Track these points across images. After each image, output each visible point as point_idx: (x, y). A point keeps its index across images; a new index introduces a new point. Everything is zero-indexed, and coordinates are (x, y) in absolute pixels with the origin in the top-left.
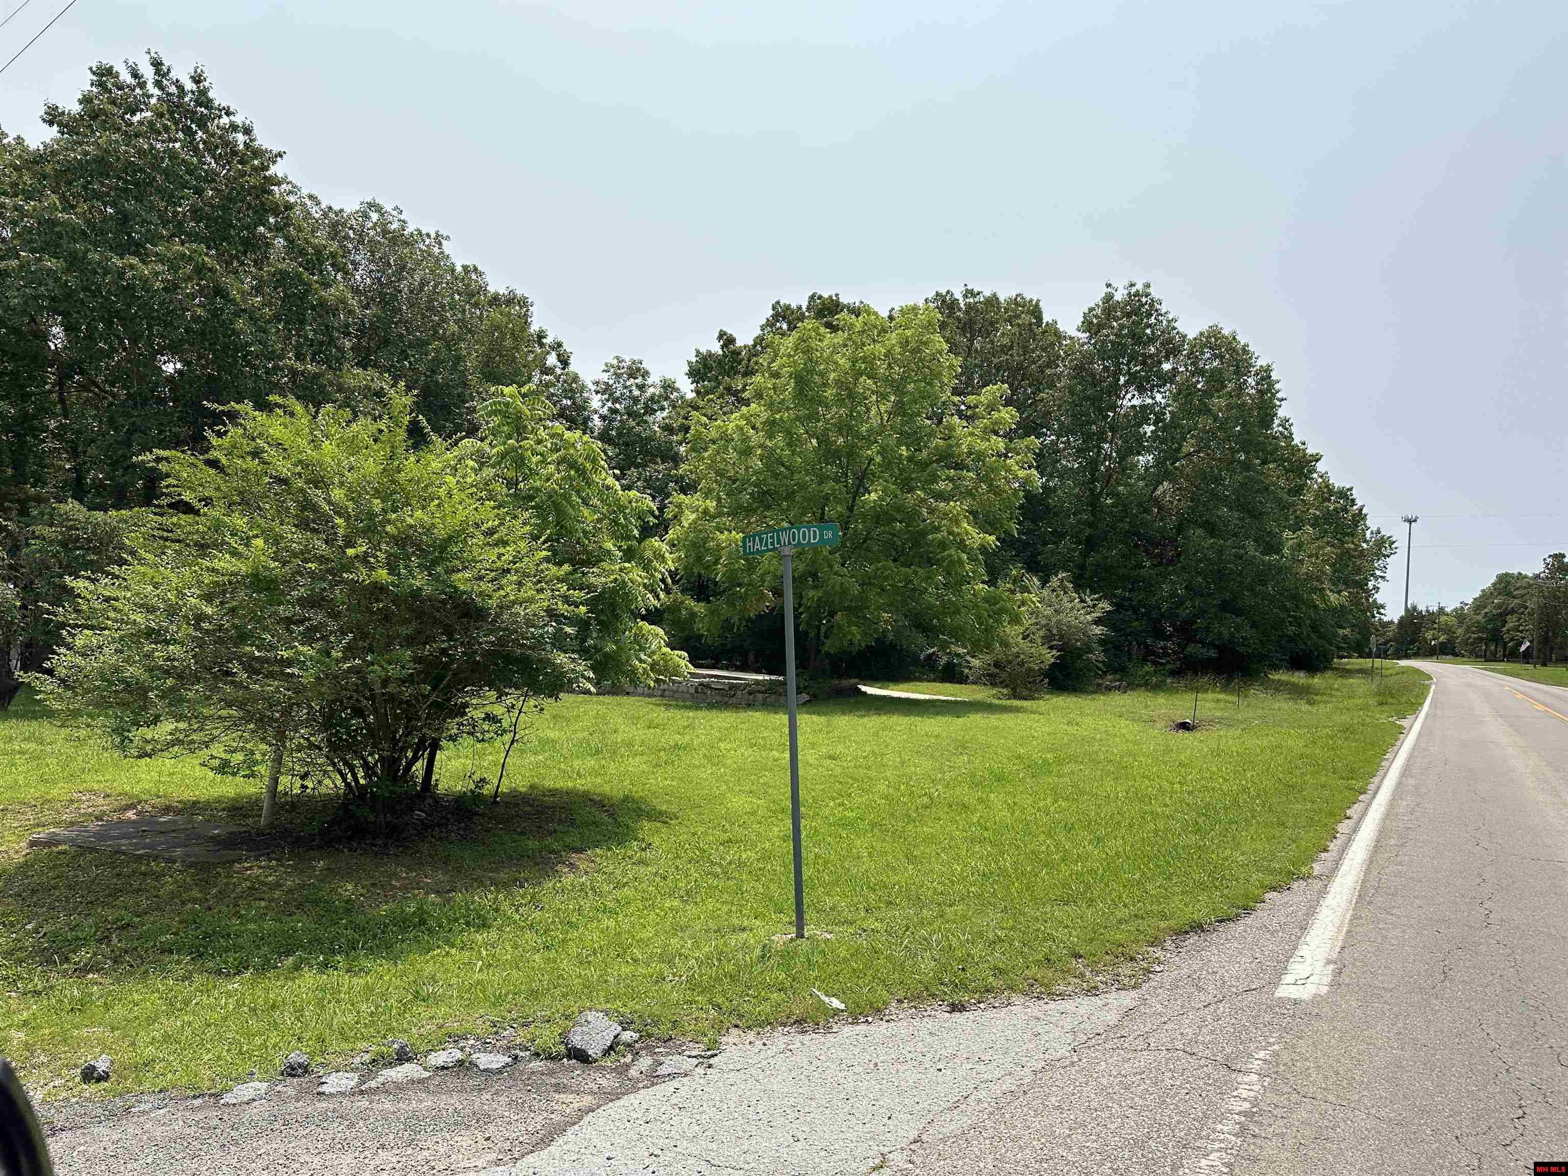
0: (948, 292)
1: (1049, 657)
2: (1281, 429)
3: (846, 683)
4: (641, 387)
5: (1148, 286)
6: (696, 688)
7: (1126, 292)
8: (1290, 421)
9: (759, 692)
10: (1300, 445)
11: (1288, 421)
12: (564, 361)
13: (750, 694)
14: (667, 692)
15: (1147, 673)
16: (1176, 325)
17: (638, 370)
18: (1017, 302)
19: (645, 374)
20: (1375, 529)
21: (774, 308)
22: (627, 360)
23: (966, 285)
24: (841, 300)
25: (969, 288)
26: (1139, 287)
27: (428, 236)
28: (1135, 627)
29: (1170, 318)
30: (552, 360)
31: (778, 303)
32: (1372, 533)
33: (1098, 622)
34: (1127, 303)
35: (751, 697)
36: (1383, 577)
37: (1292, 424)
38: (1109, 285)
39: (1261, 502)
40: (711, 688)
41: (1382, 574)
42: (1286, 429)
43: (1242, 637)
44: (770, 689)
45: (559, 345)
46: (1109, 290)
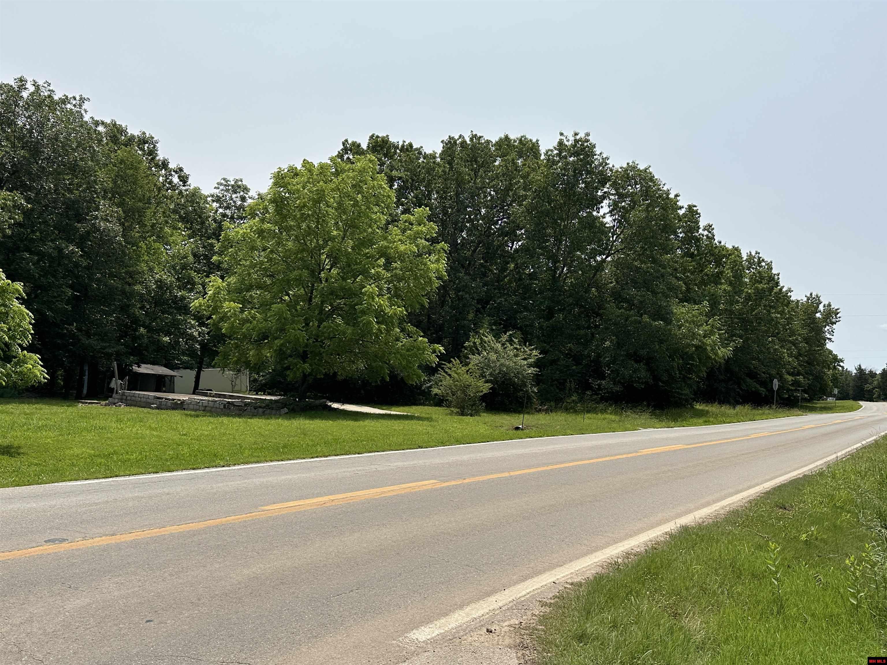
0: (460, 136)
1: (485, 388)
2: (706, 233)
3: (318, 402)
4: (243, 199)
5: (588, 134)
6: (225, 406)
7: (573, 138)
8: (713, 227)
9: (260, 407)
10: (718, 244)
11: (711, 227)
12: (184, 179)
13: (255, 409)
14: (207, 408)
15: (573, 401)
16: (608, 162)
17: (239, 187)
18: (523, 141)
19: (246, 189)
20: (827, 303)
21: (344, 144)
22: (231, 179)
23: (472, 131)
24: (390, 140)
25: (474, 133)
26: (581, 135)
27: (75, 98)
28: (573, 370)
29: (604, 157)
30: (175, 180)
31: (346, 141)
32: (824, 306)
33: (530, 366)
34: (574, 146)
35: (256, 411)
36: (830, 339)
37: (713, 229)
38: (562, 134)
40: (234, 405)
41: (831, 337)
42: (710, 232)
43: (638, 377)
44: (268, 405)
45: (181, 170)
46: (562, 137)
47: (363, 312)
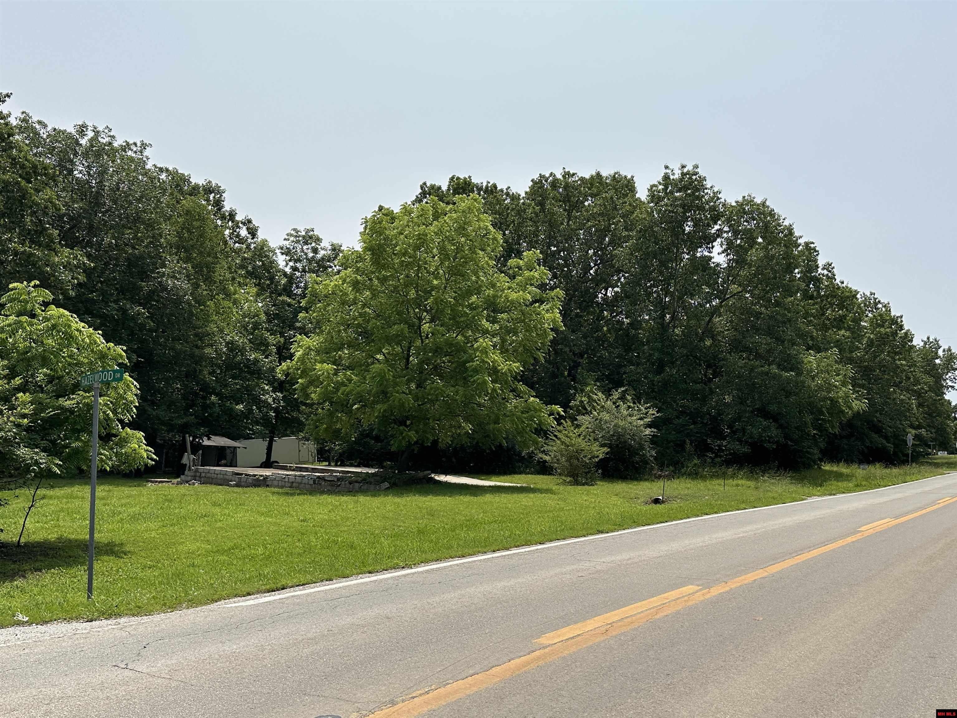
0: (551, 174)
1: (601, 452)
2: (825, 272)
3: (421, 474)
4: (315, 251)
5: (696, 167)
6: (314, 481)
7: (680, 172)
8: (833, 265)
9: (356, 482)
10: (840, 284)
11: (831, 265)
12: (253, 232)
13: (350, 483)
14: (294, 484)
15: (695, 464)
16: (720, 196)
17: (311, 237)
18: (616, 179)
19: (318, 240)
20: (947, 347)
21: (422, 187)
22: (302, 230)
23: (564, 168)
24: (473, 181)
25: (567, 170)
26: (689, 168)
27: (135, 144)
28: (691, 430)
29: (715, 191)
30: (243, 232)
31: (425, 184)
32: (944, 351)
33: (649, 426)
34: (681, 180)
35: (351, 486)
36: (952, 387)
37: (834, 268)
38: (667, 167)
39: (783, 331)
40: (325, 480)
41: (953, 384)
42: (830, 271)
43: (768, 436)
44: (364, 480)
45: (250, 221)
46: (667, 171)
47: (476, 371)
